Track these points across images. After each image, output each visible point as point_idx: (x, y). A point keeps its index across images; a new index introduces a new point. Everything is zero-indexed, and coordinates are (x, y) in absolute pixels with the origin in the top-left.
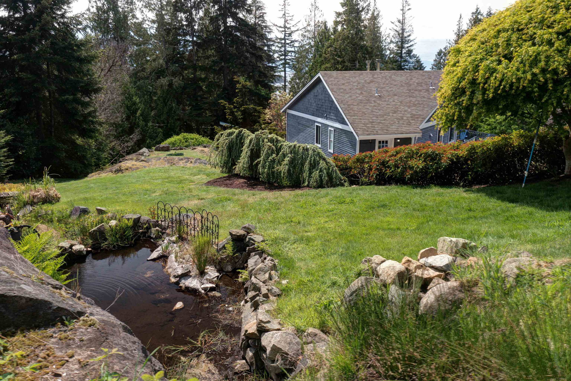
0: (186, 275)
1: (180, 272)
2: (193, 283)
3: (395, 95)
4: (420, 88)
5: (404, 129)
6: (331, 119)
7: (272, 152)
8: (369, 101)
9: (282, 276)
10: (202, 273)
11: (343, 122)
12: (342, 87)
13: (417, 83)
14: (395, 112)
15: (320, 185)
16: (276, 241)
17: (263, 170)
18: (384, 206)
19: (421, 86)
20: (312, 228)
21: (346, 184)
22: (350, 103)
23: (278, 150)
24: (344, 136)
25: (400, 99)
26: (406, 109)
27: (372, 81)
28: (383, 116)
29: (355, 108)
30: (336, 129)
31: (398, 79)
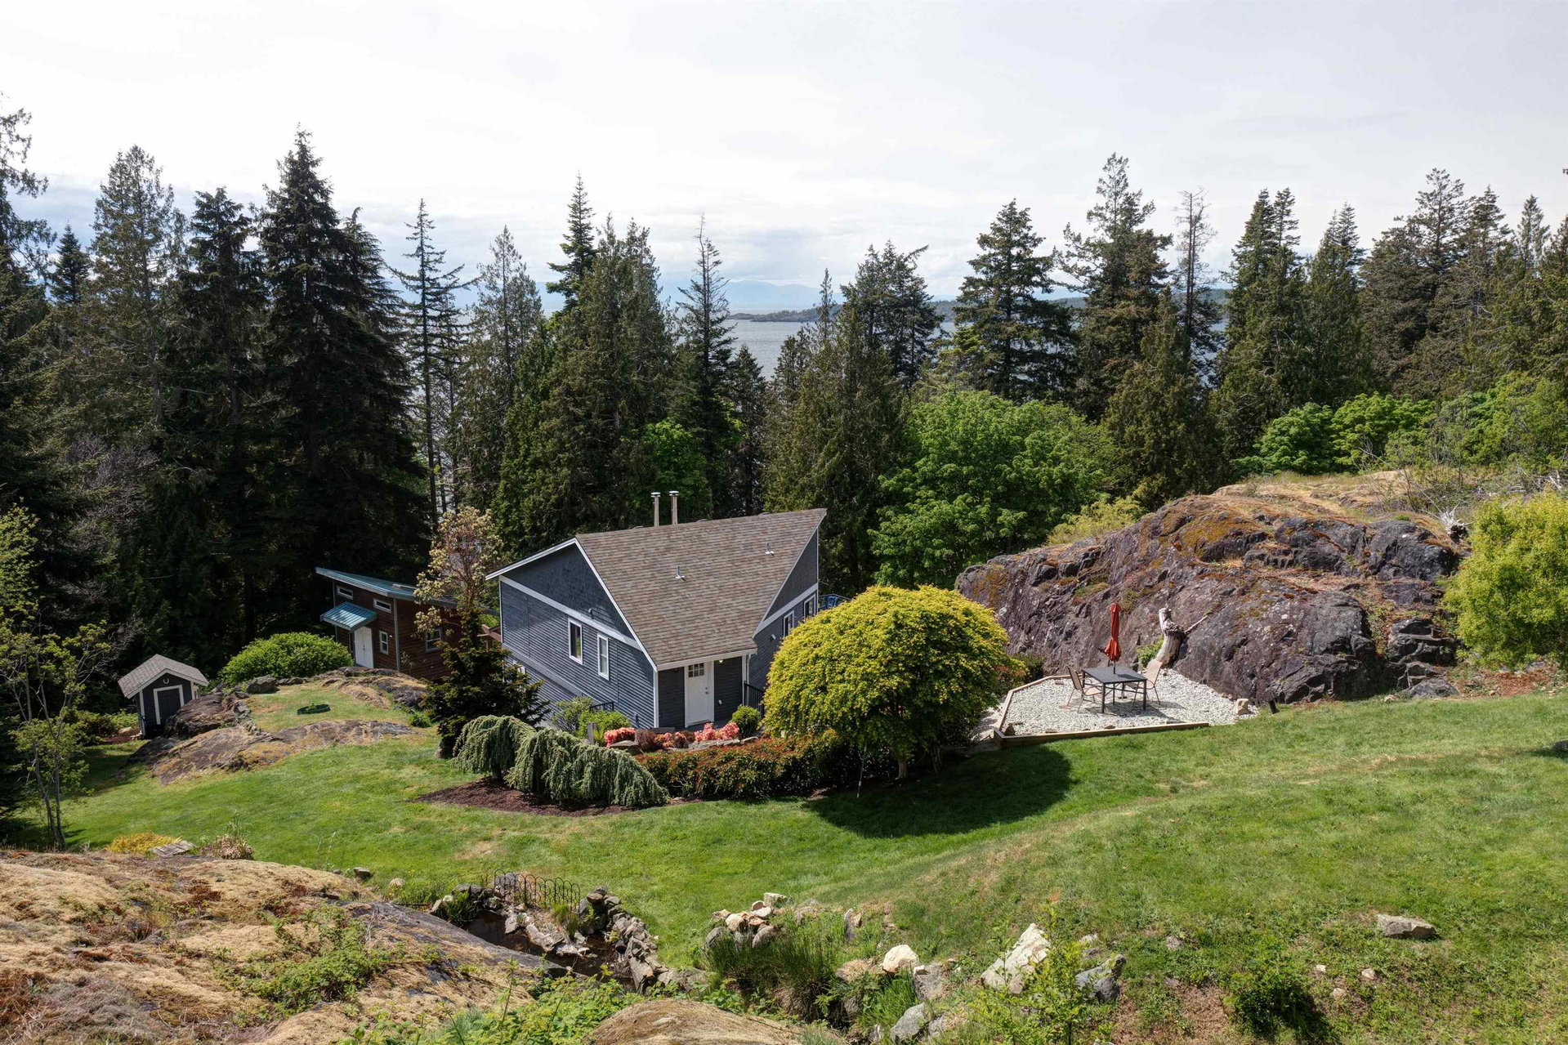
0: (561, 944)
1: (553, 941)
2: (570, 949)
3: (709, 574)
4: (750, 555)
5: (728, 644)
6: (603, 621)
7: (566, 759)
8: (666, 592)
9: (653, 933)
10: (573, 940)
11: (626, 632)
12: (620, 566)
13: (745, 546)
14: (712, 611)
15: (637, 806)
16: (629, 899)
17: (555, 786)
18: (719, 841)
19: (751, 550)
20: (656, 879)
21: (667, 798)
22: (636, 599)
23: (574, 754)
24: (629, 654)
25: (719, 582)
26: (729, 601)
27: (668, 549)
28: (692, 621)
29: (646, 609)
30: (612, 640)
31: (712, 538)
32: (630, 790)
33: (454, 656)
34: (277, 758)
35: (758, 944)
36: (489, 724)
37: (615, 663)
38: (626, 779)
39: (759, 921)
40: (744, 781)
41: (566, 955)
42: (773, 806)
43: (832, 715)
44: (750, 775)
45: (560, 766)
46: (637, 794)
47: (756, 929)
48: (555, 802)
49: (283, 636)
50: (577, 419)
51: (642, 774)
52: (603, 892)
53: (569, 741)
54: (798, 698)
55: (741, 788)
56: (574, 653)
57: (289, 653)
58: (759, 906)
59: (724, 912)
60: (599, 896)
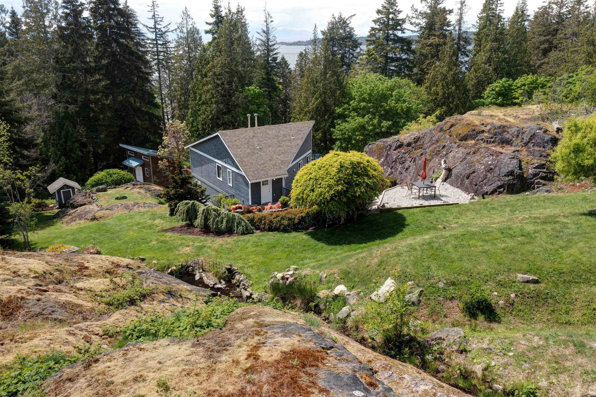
0: (216, 284)
1: (213, 283)
2: (219, 286)
3: (270, 146)
4: (285, 139)
5: (277, 173)
6: (229, 164)
7: (216, 217)
8: (254, 153)
9: (249, 280)
10: (220, 282)
11: (238, 168)
12: (235, 143)
13: (283, 135)
14: (271, 160)
15: (243, 234)
16: (241, 268)
17: (213, 227)
18: (274, 247)
19: (286, 137)
20: (251, 261)
21: (255, 231)
22: (242, 156)
23: (219, 215)
24: (240, 177)
25: (274, 149)
26: (278, 157)
27: (254, 137)
28: (263, 164)
29: (246, 160)
30: (233, 172)
31: (271, 132)
32: (241, 228)
33: (173, 178)
34: (108, 216)
35: (288, 284)
36: (187, 204)
37: (235, 180)
38: (239, 224)
39: (289, 276)
40: (283, 225)
41: (218, 288)
42: (294, 234)
43: (316, 200)
44: (286, 222)
45: (214, 219)
46: (243, 229)
47: (287, 279)
48: (212, 232)
49: (108, 170)
50: (218, 85)
51: (245, 222)
52: (231, 266)
53: (217, 210)
54: (303, 194)
55: (282, 227)
56: (219, 176)
57: (111, 176)
58: (289, 271)
59: (276, 273)
60: (230, 267)
